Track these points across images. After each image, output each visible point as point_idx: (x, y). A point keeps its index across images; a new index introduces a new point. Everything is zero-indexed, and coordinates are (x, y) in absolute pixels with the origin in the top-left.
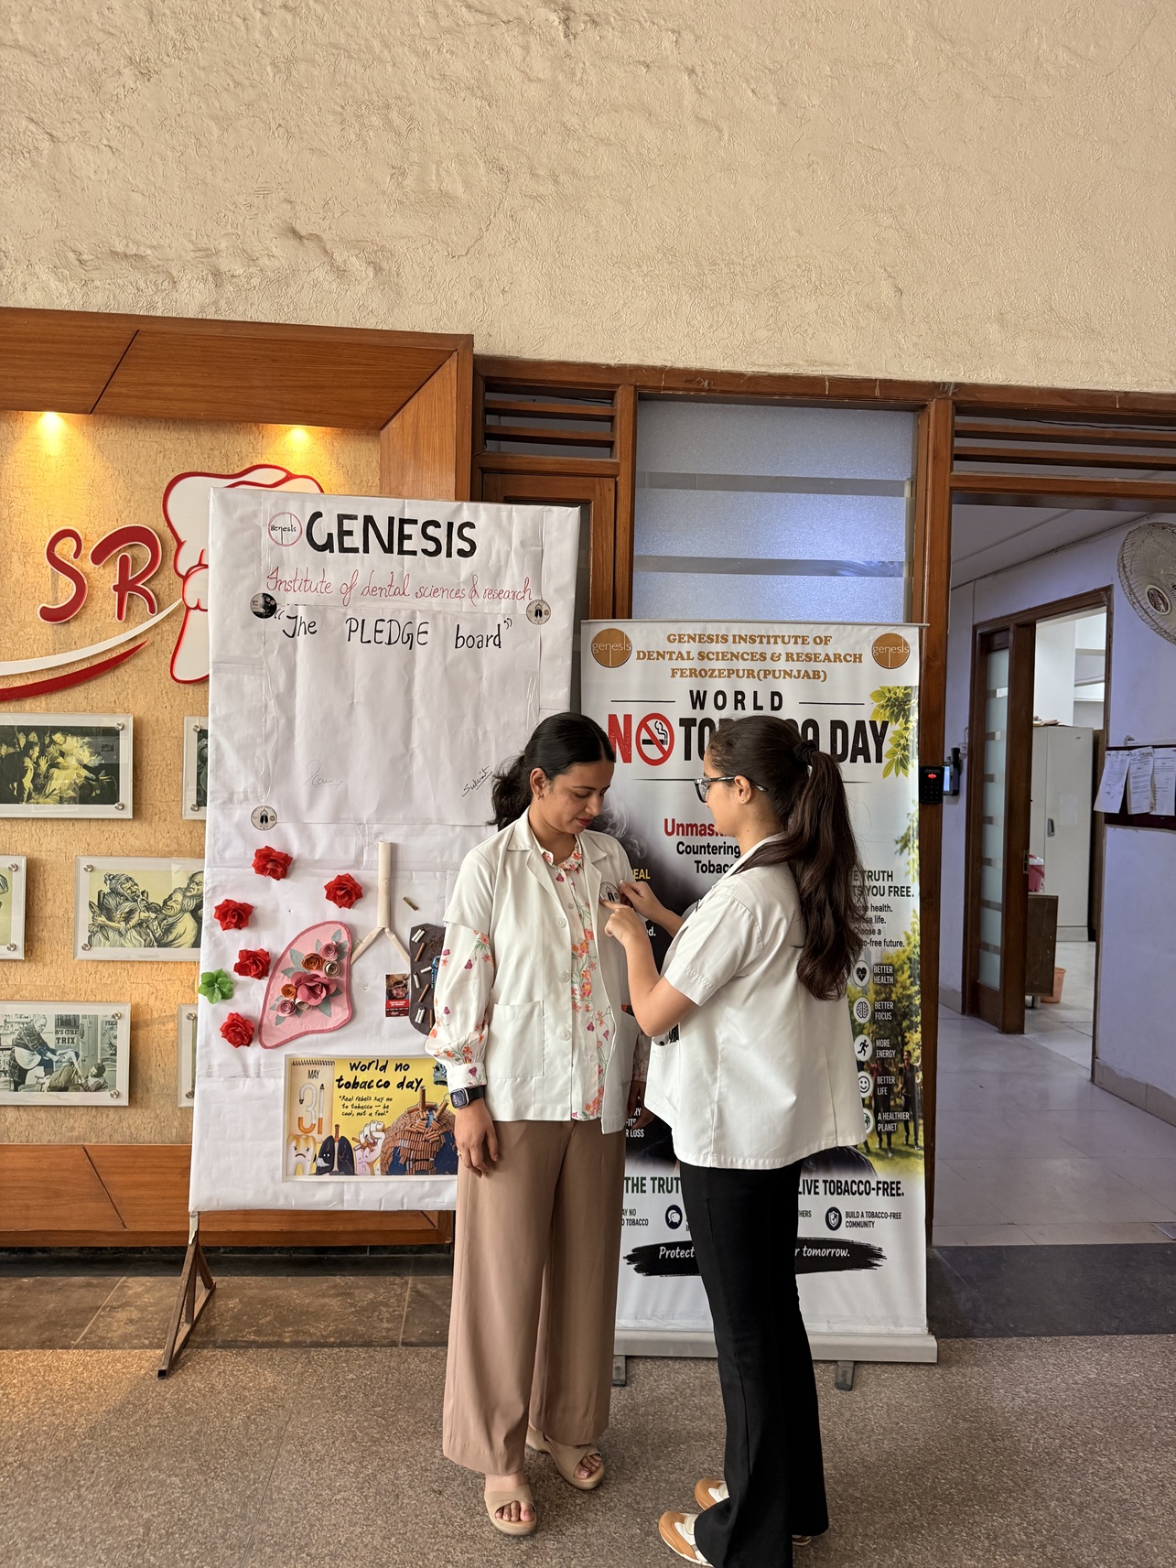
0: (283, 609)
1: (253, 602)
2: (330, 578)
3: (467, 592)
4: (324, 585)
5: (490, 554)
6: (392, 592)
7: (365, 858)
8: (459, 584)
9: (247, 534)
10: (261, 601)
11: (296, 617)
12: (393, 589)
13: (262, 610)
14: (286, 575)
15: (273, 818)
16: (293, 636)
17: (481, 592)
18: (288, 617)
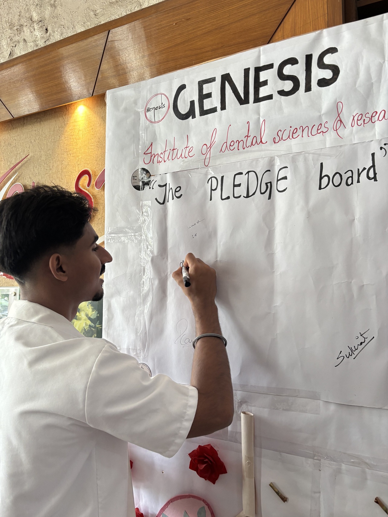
0: (156, 180)
1: (134, 177)
2: (193, 141)
3: (330, 125)
4: (188, 149)
5: (358, 73)
6: (249, 143)
8: (320, 117)
9: (130, 120)
10: (140, 175)
11: (166, 185)
12: (250, 140)
13: (139, 184)
14: (158, 149)
16: (163, 203)
17: (348, 120)
18: (160, 186)
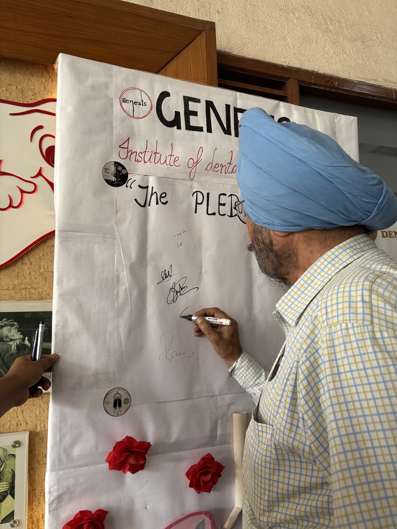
0: (135, 178)
1: (105, 170)
2: (178, 152)
4: (173, 158)
6: (230, 170)
7: (219, 432)
9: (99, 103)
10: (113, 169)
11: (147, 187)
12: (231, 167)
13: (113, 179)
14: (137, 146)
15: (127, 401)
18: (139, 186)
